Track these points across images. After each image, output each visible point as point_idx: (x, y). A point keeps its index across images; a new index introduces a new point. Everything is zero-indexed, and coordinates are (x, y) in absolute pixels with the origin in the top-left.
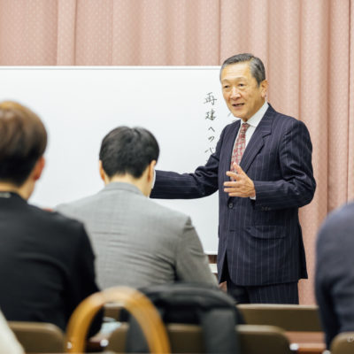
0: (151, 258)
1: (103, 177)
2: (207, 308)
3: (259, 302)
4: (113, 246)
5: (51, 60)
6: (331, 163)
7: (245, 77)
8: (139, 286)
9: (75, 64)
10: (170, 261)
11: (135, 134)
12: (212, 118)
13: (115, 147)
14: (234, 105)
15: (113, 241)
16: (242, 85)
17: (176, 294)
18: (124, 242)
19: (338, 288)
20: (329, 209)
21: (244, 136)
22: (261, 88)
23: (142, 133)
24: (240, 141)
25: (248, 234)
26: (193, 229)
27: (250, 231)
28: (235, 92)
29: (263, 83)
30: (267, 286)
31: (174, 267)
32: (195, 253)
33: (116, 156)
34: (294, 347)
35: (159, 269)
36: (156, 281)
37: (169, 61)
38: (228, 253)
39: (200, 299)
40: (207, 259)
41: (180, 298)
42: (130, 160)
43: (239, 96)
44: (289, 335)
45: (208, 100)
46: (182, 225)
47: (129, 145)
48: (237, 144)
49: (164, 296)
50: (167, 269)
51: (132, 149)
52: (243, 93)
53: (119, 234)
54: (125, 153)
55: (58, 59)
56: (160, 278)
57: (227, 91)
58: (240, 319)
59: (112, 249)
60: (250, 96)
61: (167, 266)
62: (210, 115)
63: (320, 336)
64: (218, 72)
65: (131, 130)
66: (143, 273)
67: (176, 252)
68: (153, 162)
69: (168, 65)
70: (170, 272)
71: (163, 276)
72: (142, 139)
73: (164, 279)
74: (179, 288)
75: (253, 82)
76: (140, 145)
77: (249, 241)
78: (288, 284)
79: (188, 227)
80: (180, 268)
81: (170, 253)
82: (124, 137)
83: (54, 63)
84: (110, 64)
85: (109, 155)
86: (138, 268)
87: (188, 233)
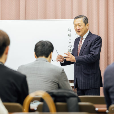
0: (51, 81)
1: (36, 57)
2: (68, 97)
3: (88, 95)
4: (39, 78)
5: (18, 18)
6: (109, 50)
7: (81, 23)
8: (47, 90)
9: (26, 19)
10: (57, 82)
11: (46, 43)
12: (70, 36)
13: (39, 48)
14: (78, 32)
15: (39, 76)
16: (80, 25)
17: (58, 93)
18: (42, 77)
19: (111, 90)
20: (108, 64)
21: (82, 42)
22: (86, 26)
23: (48, 43)
24: (80, 43)
25: (83, 73)
26: (64, 72)
27: (84, 72)
28: (78, 28)
29: (87, 24)
30: (90, 89)
31: (58, 85)
32: (65, 80)
33: (40, 51)
34: (97, 109)
35: (54, 85)
36: (53, 89)
37: (56, 18)
38: (77, 79)
39: (66, 94)
40: (69, 82)
41: (60, 94)
42: (44, 52)
43: (79, 29)
44: (95, 105)
45: (69, 30)
46: (61, 71)
47: (44, 47)
48: (80, 44)
49: (55, 93)
50: (56, 85)
51: (45, 48)
52: (80, 28)
53: (41, 74)
54: (43, 50)
55: (20, 17)
56: (54, 88)
57: (76, 27)
58: (79, 100)
59: (39, 79)
60: (83, 29)
61: (56, 84)
62: (69, 35)
63: (105, 106)
64: (73, 21)
65: (44, 42)
66: (48, 86)
67: (59, 79)
68: (52, 52)
69: (56, 19)
70: (57, 86)
71: (55, 87)
72: (48, 45)
73: (55, 88)
74: (60, 91)
75: (84, 24)
76: (47, 47)
77: (84, 75)
78: (97, 88)
79: (63, 71)
80: (60, 85)
81: (57, 80)
82: (42, 44)
83: (19, 19)
84: (37, 19)
85: (38, 51)
86: (47, 85)
87: (63, 73)
